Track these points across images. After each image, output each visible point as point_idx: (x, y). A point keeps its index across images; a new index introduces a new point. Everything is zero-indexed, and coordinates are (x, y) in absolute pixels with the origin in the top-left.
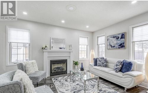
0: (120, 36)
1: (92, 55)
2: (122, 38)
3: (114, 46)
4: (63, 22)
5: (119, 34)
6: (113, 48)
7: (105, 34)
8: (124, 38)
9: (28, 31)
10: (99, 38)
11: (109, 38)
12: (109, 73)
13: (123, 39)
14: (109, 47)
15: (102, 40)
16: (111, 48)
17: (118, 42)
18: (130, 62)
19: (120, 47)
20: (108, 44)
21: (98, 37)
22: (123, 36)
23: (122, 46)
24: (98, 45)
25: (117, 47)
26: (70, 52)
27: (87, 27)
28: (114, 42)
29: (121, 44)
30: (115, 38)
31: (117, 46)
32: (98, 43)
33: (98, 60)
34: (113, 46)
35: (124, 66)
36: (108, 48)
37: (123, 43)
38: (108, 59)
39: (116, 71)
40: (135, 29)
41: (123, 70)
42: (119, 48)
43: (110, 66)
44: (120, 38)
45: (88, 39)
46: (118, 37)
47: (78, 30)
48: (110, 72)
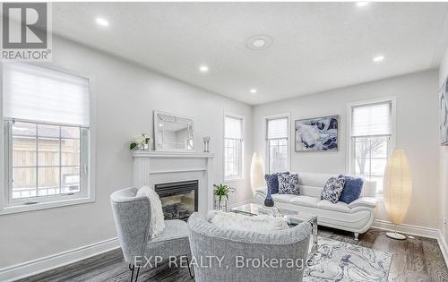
0: (327, 123)
1: (258, 167)
2: (331, 127)
3: (313, 146)
4: (204, 69)
5: (325, 118)
6: (309, 148)
7: (288, 114)
8: (336, 127)
9: (81, 81)
10: (270, 123)
11: (299, 124)
12: (316, 207)
13: (334, 131)
14: (301, 147)
15: (279, 129)
16: (305, 149)
17: (323, 135)
18: (360, 180)
19: (326, 147)
20: (298, 139)
21: (267, 120)
22: (334, 123)
23: (331, 144)
24: (267, 139)
25: (321, 148)
26: (207, 158)
27: (253, 91)
28: (313, 135)
29: (330, 141)
30: (316, 126)
31: (320, 144)
32: (267, 135)
33: (280, 179)
34: (310, 144)
35: (347, 189)
36: (299, 148)
37: (335, 139)
38: (301, 175)
39: (333, 201)
40: (357, 112)
41: (347, 197)
42: (326, 149)
43: (306, 192)
44: (326, 128)
45: (241, 123)
46: (323, 125)
47: (218, 94)
48: (318, 204)
